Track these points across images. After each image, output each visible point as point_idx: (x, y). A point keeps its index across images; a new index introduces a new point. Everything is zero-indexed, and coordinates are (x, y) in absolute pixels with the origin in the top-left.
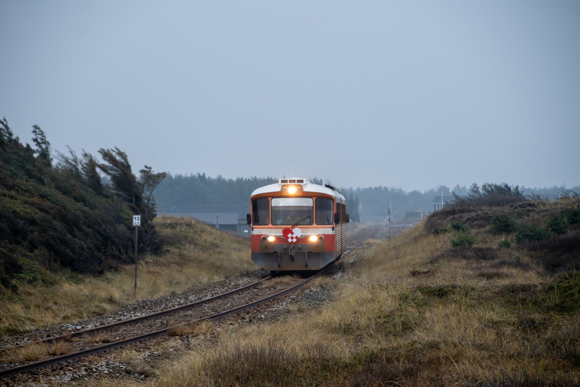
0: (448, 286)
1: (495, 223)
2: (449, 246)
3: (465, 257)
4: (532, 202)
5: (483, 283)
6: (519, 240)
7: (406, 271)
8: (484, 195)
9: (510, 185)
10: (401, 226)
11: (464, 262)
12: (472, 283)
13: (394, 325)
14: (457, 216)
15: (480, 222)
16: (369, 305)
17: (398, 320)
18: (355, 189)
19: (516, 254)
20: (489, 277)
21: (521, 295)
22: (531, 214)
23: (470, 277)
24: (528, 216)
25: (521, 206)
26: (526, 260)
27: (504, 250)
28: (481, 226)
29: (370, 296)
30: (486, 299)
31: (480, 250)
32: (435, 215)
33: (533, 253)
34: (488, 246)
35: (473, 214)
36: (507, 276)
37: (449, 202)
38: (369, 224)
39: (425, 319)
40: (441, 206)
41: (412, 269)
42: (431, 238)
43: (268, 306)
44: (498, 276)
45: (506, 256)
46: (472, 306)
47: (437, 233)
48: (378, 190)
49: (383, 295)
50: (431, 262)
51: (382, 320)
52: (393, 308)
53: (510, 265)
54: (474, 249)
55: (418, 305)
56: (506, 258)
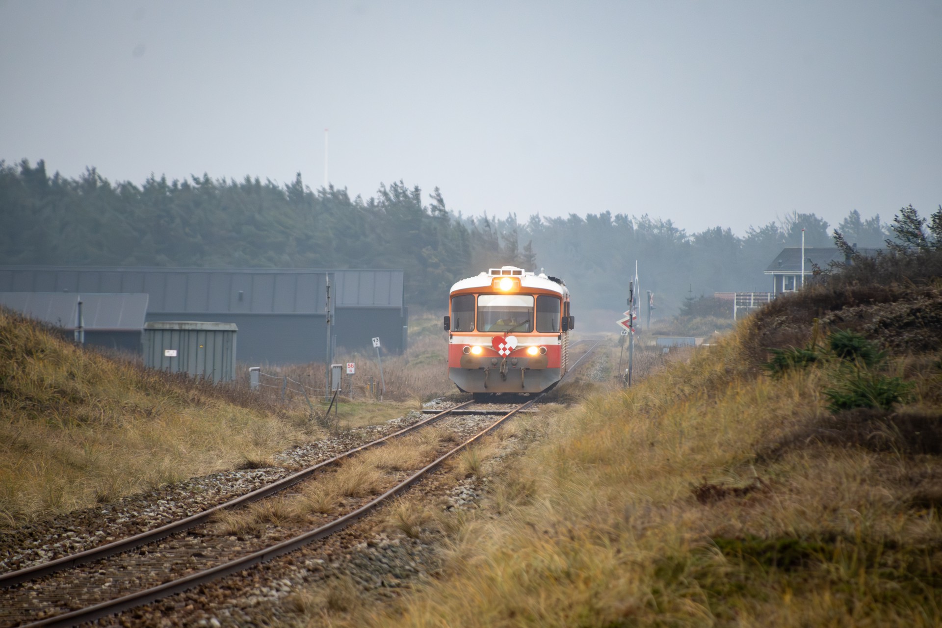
0: (811, 536)
2: (820, 408)
5: (927, 525)
7: (679, 486)
11: (866, 461)
12: (891, 526)
14: (848, 313)
28: (925, 347)
29: (560, 563)
32: (776, 309)
40: (797, 280)
41: (697, 480)
42: (763, 383)
46: (888, 599)
47: (780, 367)
48: (599, 223)
49: (603, 559)
50: (760, 460)
54: (901, 421)
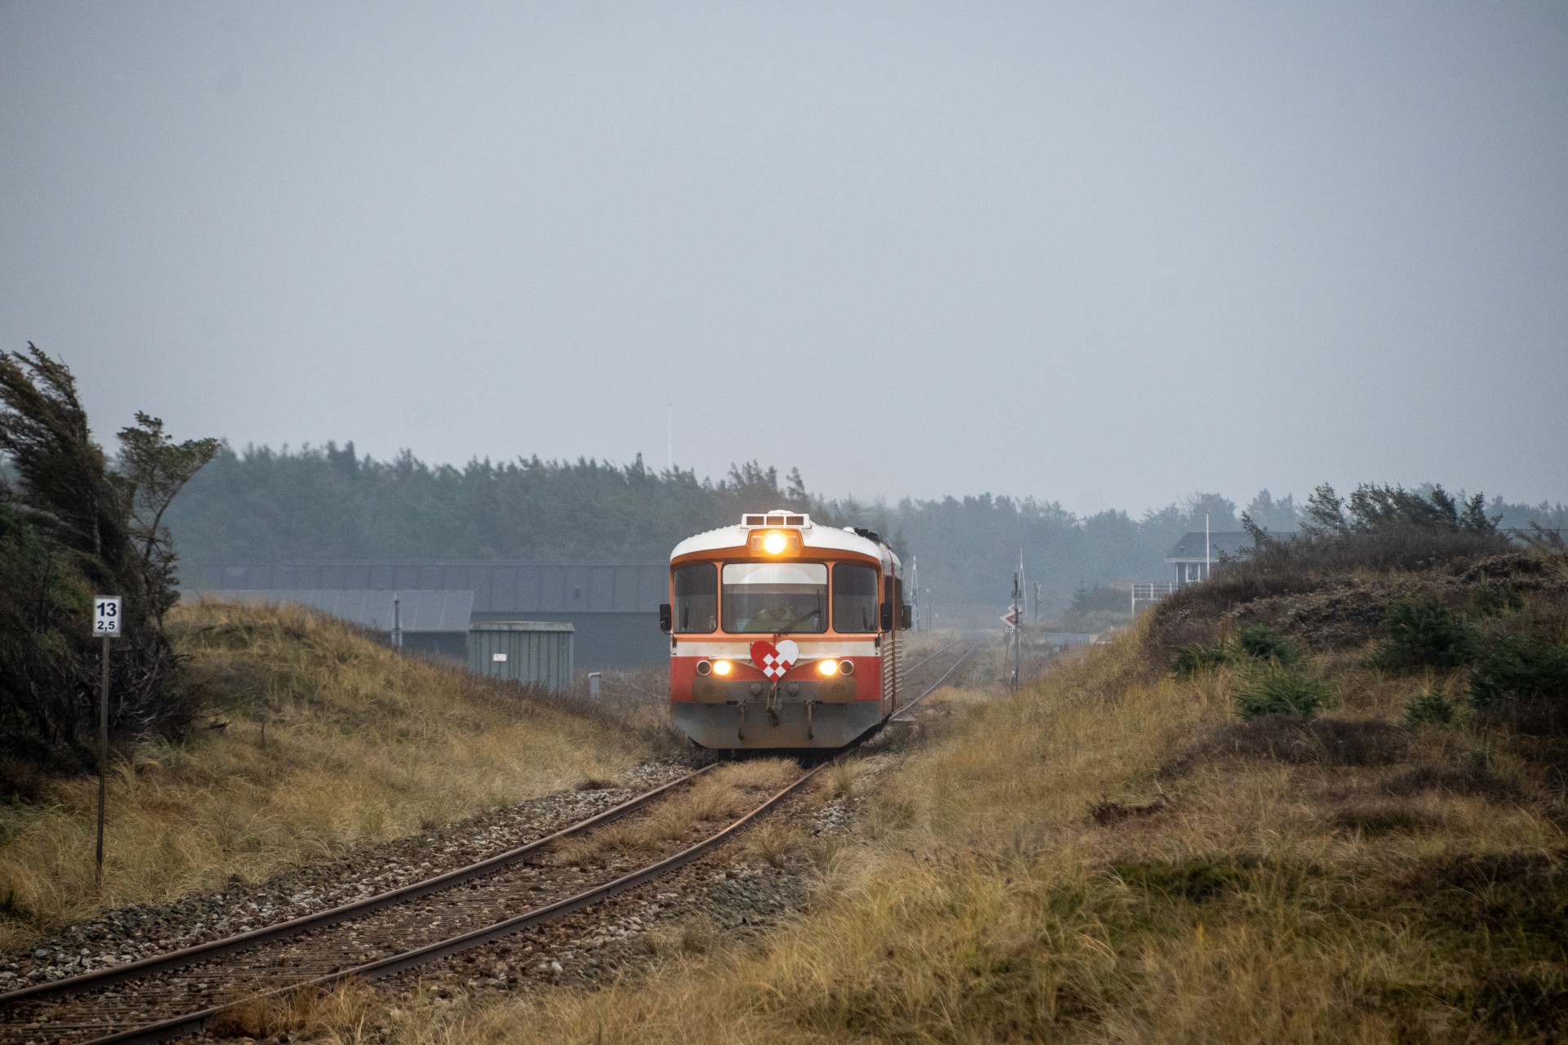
0: (1226, 860)
1: (1397, 633)
2: (1231, 714)
3: (1285, 756)
4: (1533, 556)
5: (1353, 848)
6: (1483, 695)
7: (1076, 804)
8: (1360, 528)
9: (1451, 491)
10: (1056, 639)
11: (1283, 775)
12: (1313, 849)
13: (1030, 1000)
14: (1259, 605)
15: (1345, 628)
16: (941, 928)
17: (1043, 982)
19: (1470, 744)
20: (1376, 826)
21: (1490, 894)
22: (1527, 601)
23: (1306, 828)
24: (1516, 605)
25: (1490, 571)
26: (1506, 766)
27: (1427, 730)
28: (1348, 643)
29: (943, 895)
30: (1364, 910)
31: (1341, 729)
32: (1180, 601)
33: (1533, 742)
34: (1370, 715)
35: (1319, 599)
36: (1435, 824)
37: (1230, 552)
38: (943, 632)
39: (1139, 977)
40: (1202, 568)
41: (1095, 798)
42: (1168, 688)
43: (577, 928)
44: (1406, 823)
45: (1436, 753)
46: (1311, 933)
47: (1186, 667)
48: (979, 507)
49: (991, 890)
50: (1166, 773)
51: (984, 983)
52: (1024, 938)
53: (1452, 783)
54: (1322, 728)
55: (1115, 931)
56: (1438, 760)
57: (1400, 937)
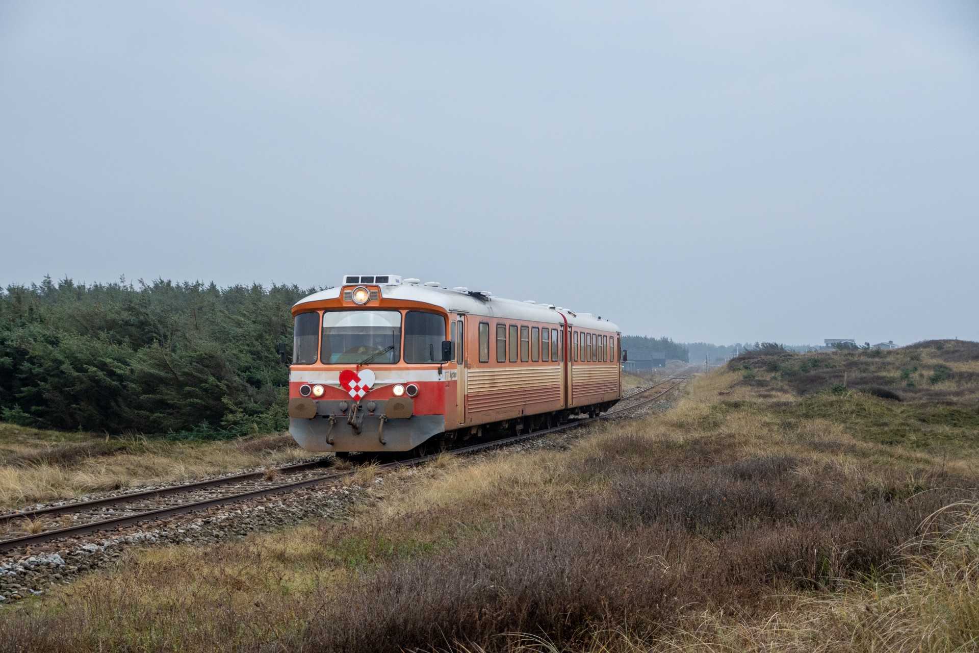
0: (740, 402)
1: (769, 366)
2: (741, 378)
3: (751, 385)
4: (791, 354)
5: (761, 400)
6: (782, 376)
7: (716, 392)
8: (763, 349)
9: (777, 343)
10: (713, 365)
12: (754, 400)
13: (709, 423)
14: (746, 361)
15: (760, 365)
16: (694, 411)
17: (710, 420)
18: (687, 343)
19: (780, 384)
20: (765, 396)
21: (783, 408)
22: (790, 361)
23: (753, 396)
24: (788, 361)
25: (784, 356)
26: (786, 387)
27: (773, 381)
28: (761, 367)
30: (763, 410)
31: (759, 381)
32: (733, 360)
33: (790, 384)
34: (764, 379)
35: (756, 360)
36: (775, 397)
37: (741, 352)
38: (695, 364)
39: (726, 420)
40: (737, 355)
41: (719, 391)
42: (731, 374)
43: (636, 410)
44: (770, 396)
45: (775, 385)
46: (754, 414)
47: (734, 370)
49: (702, 406)
50: (731, 387)
51: (701, 420)
52: (708, 413)
53: (777, 390)
54: (756, 380)
55: (723, 412)
56: (775, 386)
57: (769, 414)
